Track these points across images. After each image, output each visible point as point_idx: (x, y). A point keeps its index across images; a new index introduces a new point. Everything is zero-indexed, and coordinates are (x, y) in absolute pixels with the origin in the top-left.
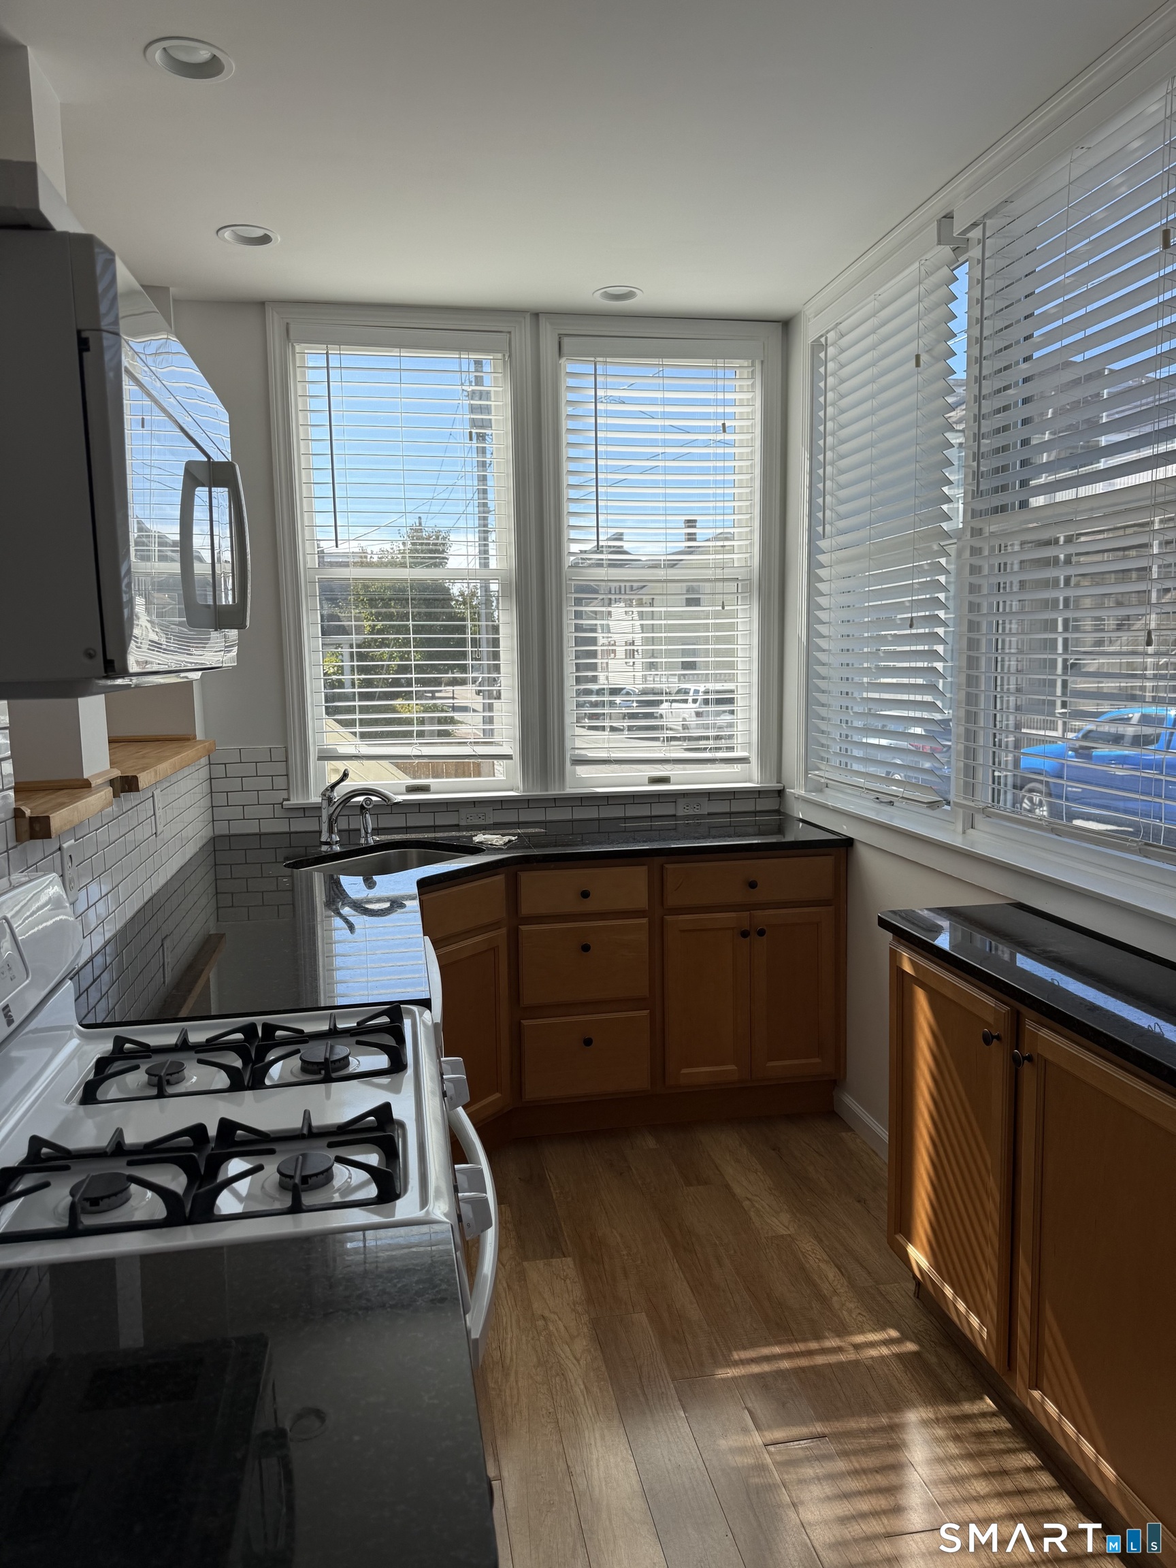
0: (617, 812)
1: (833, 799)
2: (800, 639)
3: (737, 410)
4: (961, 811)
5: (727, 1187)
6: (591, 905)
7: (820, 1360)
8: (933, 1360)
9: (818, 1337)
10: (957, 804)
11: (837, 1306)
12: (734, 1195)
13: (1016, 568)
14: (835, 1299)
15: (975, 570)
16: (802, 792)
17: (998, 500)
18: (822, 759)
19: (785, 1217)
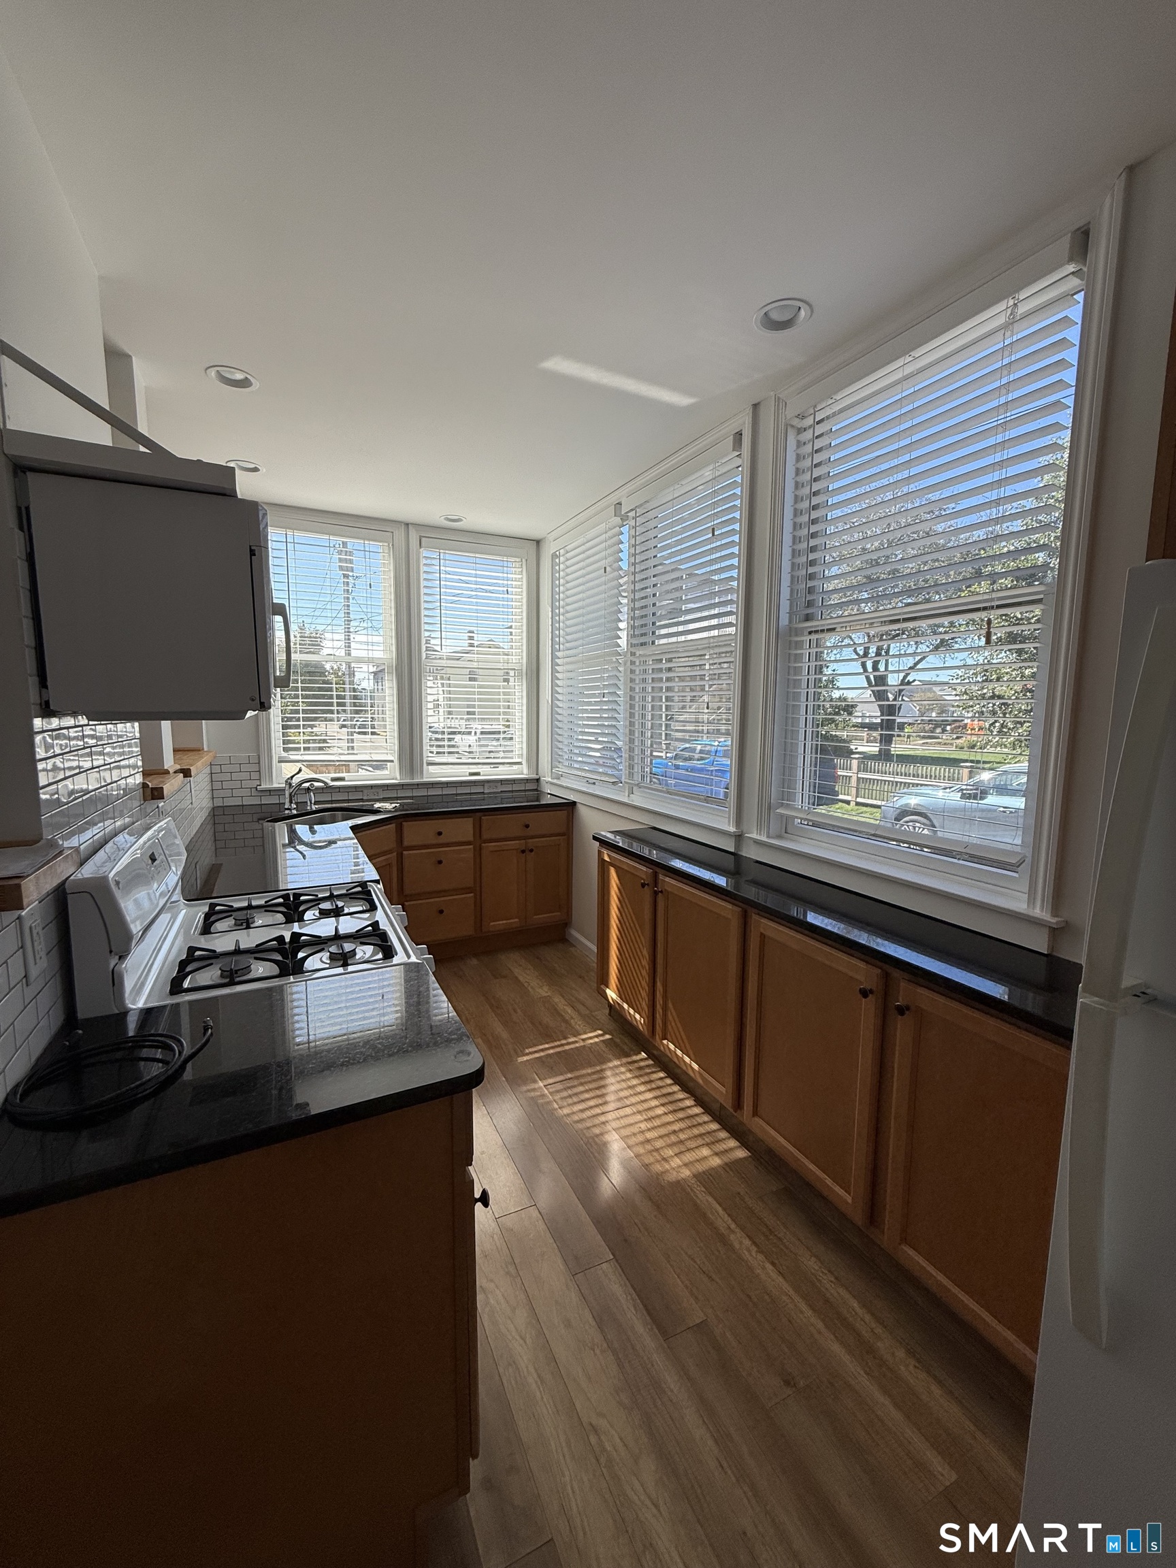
0: (452, 791)
1: (564, 782)
2: (548, 702)
3: (514, 583)
4: (627, 785)
5: (516, 977)
6: (442, 839)
7: (567, 1047)
8: (618, 1040)
9: (565, 1038)
10: (625, 782)
11: (573, 1024)
12: (519, 981)
13: (650, 672)
14: (572, 1021)
15: (632, 672)
16: (550, 779)
17: (642, 640)
18: (559, 762)
19: (546, 988)
